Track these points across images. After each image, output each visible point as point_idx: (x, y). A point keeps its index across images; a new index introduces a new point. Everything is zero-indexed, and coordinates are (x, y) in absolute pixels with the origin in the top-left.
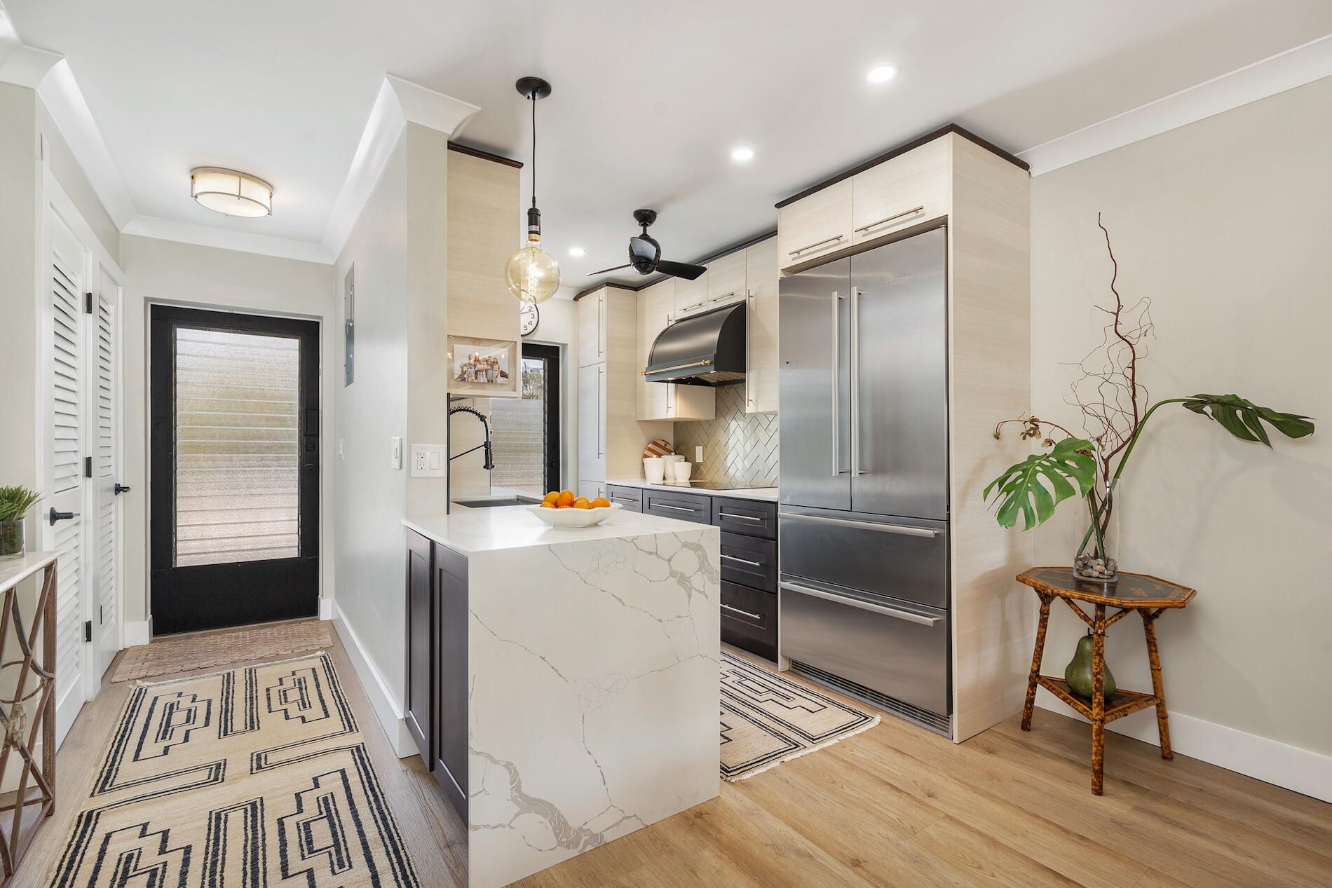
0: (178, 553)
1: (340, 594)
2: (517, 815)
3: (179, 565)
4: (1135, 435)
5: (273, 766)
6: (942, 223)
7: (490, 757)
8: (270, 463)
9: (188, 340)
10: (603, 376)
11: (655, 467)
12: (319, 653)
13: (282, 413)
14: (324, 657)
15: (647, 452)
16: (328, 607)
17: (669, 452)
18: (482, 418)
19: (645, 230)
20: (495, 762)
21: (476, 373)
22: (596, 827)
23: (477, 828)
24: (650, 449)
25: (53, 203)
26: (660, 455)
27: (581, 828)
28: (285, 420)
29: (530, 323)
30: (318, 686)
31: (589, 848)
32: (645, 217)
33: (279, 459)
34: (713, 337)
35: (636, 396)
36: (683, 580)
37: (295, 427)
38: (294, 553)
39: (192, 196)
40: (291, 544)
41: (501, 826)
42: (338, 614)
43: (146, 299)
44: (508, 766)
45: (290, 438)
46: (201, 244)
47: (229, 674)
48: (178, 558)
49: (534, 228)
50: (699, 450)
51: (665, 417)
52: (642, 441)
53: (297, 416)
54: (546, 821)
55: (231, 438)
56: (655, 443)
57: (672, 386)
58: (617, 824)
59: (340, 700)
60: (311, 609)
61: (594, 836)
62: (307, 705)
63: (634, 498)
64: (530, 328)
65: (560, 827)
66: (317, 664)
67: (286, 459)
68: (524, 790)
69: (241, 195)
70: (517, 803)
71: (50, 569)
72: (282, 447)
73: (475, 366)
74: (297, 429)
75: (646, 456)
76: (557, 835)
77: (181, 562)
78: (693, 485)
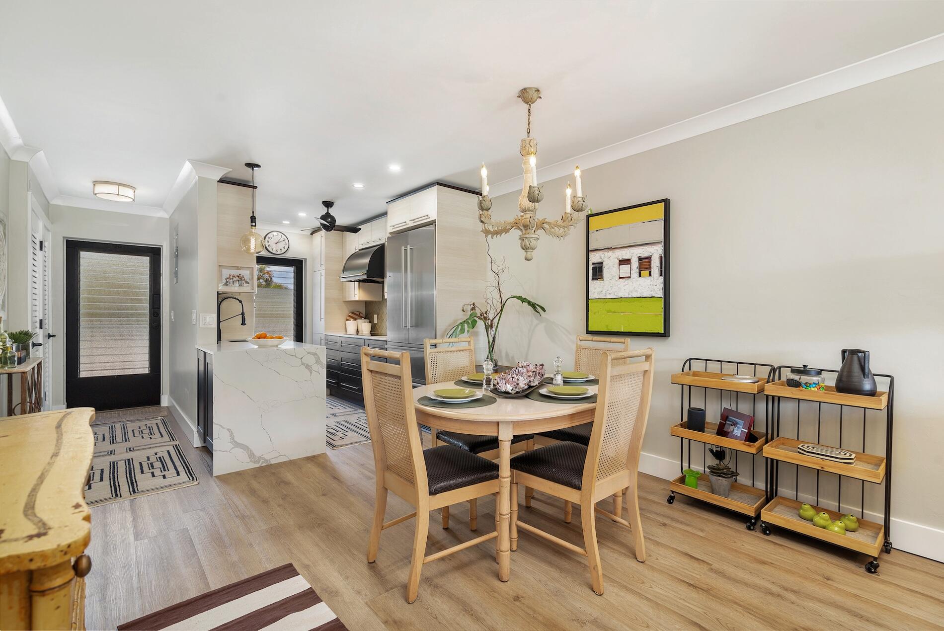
0: (81, 370)
1: (172, 393)
2: (233, 448)
3: (81, 376)
4: (501, 310)
5: (136, 450)
6: (433, 223)
7: (221, 426)
8: (132, 323)
9: (86, 257)
10: (323, 277)
11: (351, 325)
12: (160, 418)
13: (140, 296)
14: (163, 419)
15: (348, 318)
16: (165, 400)
17: (361, 317)
18: (240, 302)
19: (328, 210)
20: (223, 428)
21: (233, 282)
22: (267, 457)
23: (216, 451)
24: (350, 316)
25: (34, 209)
26: (355, 319)
27: (260, 457)
28: (141, 300)
29: (284, 248)
30: (158, 428)
31: (264, 465)
32: (328, 204)
33: (138, 321)
34: (366, 261)
35: (342, 289)
36: (308, 367)
37: (147, 303)
38: (146, 371)
39: (94, 194)
40: (144, 366)
41: (226, 451)
42: (173, 403)
43: (64, 238)
44: (229, 430)
45: (144, 310)
46: (95, 209)
47: (112, 426)
48: (81, 373)
49: (254, 224)
50: (375, 316)
51: (354, 300)
52: (346, 311)
53: (148, 298)
54: (245, 452)
55: (111, 309)
56: (353, 313)
57: (357, 283)
58: (277, 457)
59: (169, 432)
60: (156, 401)
61: (266, 461)
62: (153, 434)
63: (335, 341)
64: (284, 250)
65: (251, 455)
66: (159, 422)
67: (142, 321)
68: (235, 440)
69: (120, 194)
70: (233, 444)
71: (39, 365)
72: (140, 314)
73: (233, 279)
74: (148, 305)
75: (347, 320)
76: (250, 458)
77: (83, 375)
78: (372, 335)
